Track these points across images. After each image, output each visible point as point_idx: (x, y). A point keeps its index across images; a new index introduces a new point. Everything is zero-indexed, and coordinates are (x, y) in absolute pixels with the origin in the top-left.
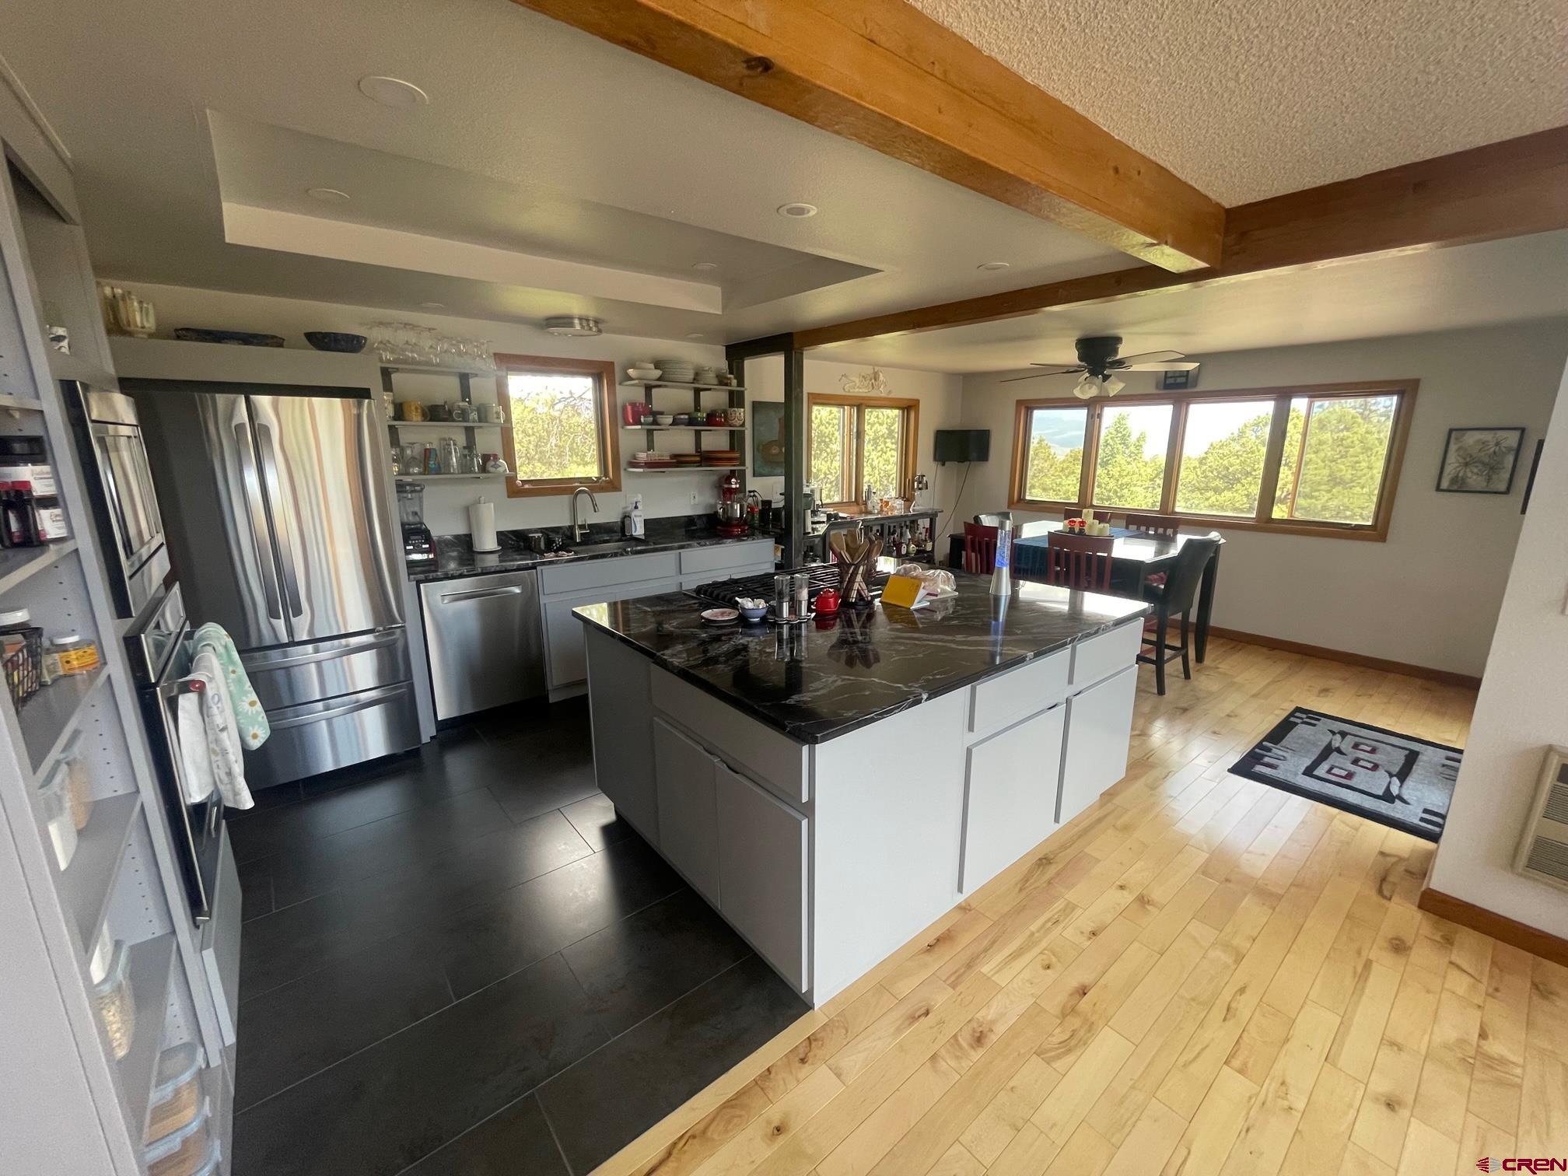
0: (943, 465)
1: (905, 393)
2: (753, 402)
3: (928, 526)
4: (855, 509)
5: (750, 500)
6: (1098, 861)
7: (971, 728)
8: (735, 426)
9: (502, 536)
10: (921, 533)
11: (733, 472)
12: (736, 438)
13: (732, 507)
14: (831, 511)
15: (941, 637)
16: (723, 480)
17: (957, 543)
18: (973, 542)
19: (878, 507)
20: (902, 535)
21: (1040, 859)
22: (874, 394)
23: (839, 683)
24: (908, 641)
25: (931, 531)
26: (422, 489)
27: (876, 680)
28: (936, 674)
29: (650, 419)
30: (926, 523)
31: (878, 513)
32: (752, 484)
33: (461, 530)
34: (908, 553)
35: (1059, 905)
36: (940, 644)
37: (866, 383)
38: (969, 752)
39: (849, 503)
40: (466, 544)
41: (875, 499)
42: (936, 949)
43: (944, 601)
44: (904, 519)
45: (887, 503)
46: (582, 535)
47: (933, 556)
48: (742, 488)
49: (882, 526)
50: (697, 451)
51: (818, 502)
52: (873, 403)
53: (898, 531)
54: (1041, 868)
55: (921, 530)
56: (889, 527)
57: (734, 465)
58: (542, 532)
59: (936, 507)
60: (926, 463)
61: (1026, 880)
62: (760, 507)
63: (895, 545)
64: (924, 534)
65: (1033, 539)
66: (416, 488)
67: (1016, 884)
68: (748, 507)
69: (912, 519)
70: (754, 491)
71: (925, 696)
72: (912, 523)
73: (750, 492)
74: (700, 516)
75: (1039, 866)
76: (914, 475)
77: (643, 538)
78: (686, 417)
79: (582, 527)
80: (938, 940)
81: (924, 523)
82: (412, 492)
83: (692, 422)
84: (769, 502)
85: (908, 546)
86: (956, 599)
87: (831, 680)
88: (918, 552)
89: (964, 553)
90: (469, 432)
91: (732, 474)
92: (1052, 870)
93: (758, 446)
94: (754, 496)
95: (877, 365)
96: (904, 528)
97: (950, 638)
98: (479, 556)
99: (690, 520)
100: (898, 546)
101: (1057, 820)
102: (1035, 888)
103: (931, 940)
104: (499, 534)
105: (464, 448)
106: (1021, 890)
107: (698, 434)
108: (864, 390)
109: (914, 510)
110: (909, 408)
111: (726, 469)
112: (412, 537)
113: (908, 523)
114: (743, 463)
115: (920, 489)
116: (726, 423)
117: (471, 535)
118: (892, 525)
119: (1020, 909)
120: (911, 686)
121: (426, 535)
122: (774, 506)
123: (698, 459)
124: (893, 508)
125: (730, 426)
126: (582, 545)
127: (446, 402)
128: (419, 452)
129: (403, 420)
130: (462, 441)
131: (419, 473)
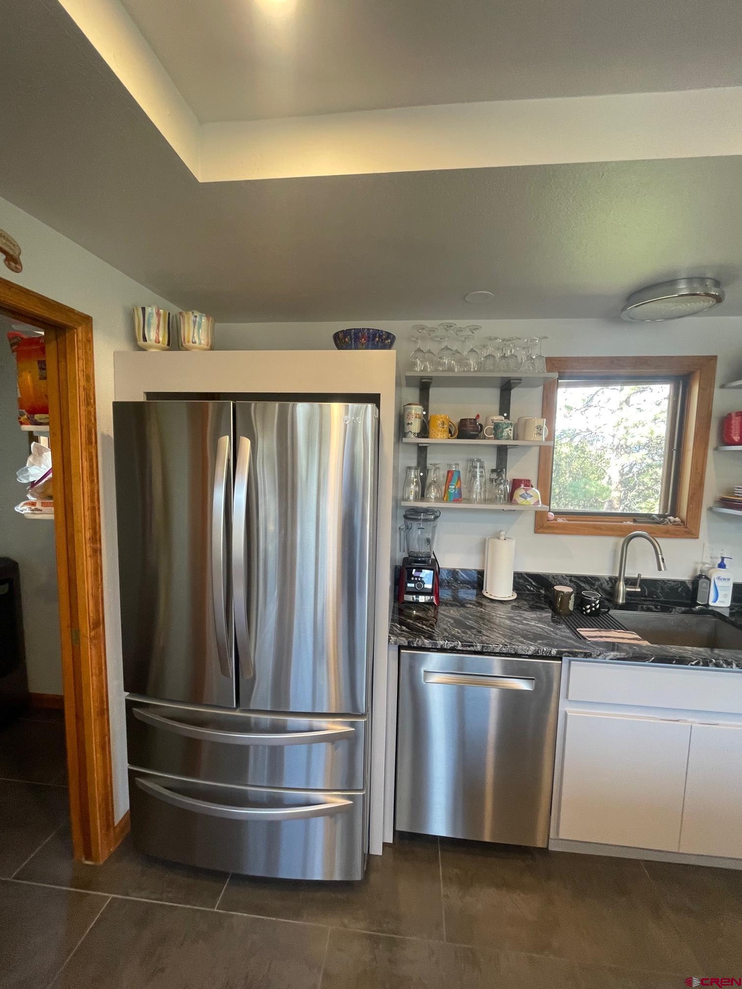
9: (521, 581)
26: (436, 517)
33: (472, 563)
46: (628, 594)
58: (572, 583)
66: (430, 515)
79: (630, 582)
82: (424, 520)
90: (502, 452)
105: (493, 471)
117: (481, 573)
126: (622, 607)
127: (478, 416)
128: (443, 472)
129: (427, 437)
130: (491, 463)
131: (437, 499)
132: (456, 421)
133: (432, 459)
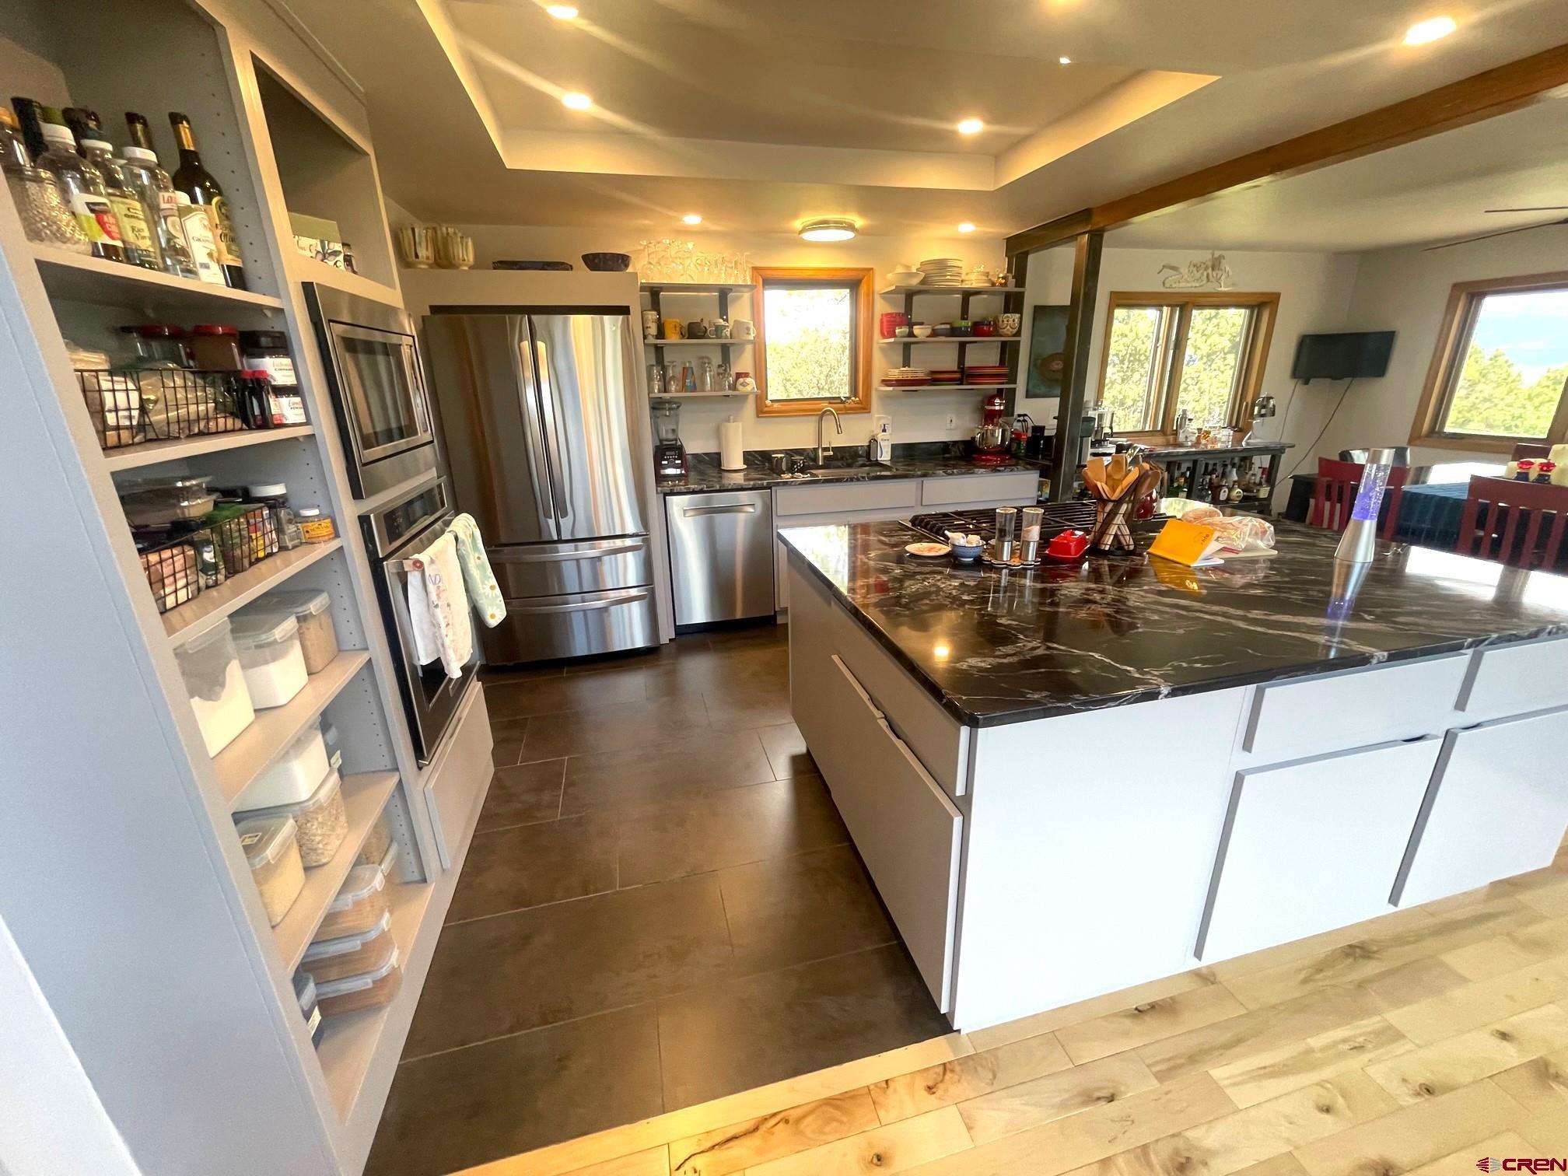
0: (1307, 382)
1: (1257, 284)
2: (1035, 307)
3: (1266, 465)
4: (1160, 439)
5: (1017, 426)
6: (1463, 980)
7: (1247, 745)
8: (1008, 336)
9: (749, 457)
10: (1253, 475)
11: (1000, 391)
12: (1009, 352)
13: (993, 432)
14: (1123, 441)
15: (1225, 609)
16: (986, 402)
17: (1303, 487)
18: (1329, 487)
19: (1194, 439)
20: (1224, 475)
21: (1350, 946)
22: (1208, 288)
23: (1040, 652)
24: (1168, 609)
25: (1270, 474)
26: (678, 407)
27: (1097, 656)
28: (1197, 662)
29: (905, 329)
30: (1265, 461)
31: (1192, 446)
32: (1022, 406)
33: (711, 448)
34: (1228, 499)
35: (1372, 1023)
36: (1220, 619)
37: (1198, 275)
38: (1239, 779)
39: (1153, 433)
40: (715, 460)
41: (1193, 427)
42: (1147, 1018)
43: (1254, 561)
44: (1229, 455)
45: (1208, 433)
46: (825, 458)
47: (1270, 504)
48: (1009, 410)
49: (1195, 462)
50: (959, 368)
51: (1107, 430)
52: (1203, 301)
53: (1220, 470)
54: (1350, 960)
55: (1256, 469)
56: (1207, 465)
57: (1003, 383)
58: (787, 454)
59: (1285, 440)
60: (1277, 379)
61: (1319, 968)
62: (1029, 434)
63: (1210, 488)
64: (1259, 475)
65: (1442, 487)
66: (674, 405)
67: (1300, 971)
68: (1012, 433)
69: (1244, 454)
70: (1026, 415)
71: (1165, 690)
72: (1244, 459)
73: (1019, 416)
74: (955, 443)
75: (1347, 955)
76: (1256, 395)
77: (888, 463)
78: (948, 326)
79: (826, 449)
80: (1153, 1007)
81: (1262, 461)
82: (670, 409)
83: (954, 332)
84: (1042, 429)
85: (1230, 490)
86: (1273, 562)
87: (1030, 645)
88: (1245, 498)
89: (1312, 502)
90: (725, 349)
91: (1000, 393)
92: (1370, 968)
93: (1035, 360)
94: (1025, 421)
95: (1219, 248)
96: (1229, 467)
97: (1240, 612)
98: (726, 474)
99: (945, 447)
100: (1215, 489)
101: (1394, 898)
102: (1334, 986)
103: (1142, 1001)
104: (745, 453)
105: (719, 366)
106: (1305, 981)
107: (962, 346)
108: (1194, 284)
109: (1247, 444)
110: (1261, 305)
111: (992, 387)
112: (667, 453)
113: (1236, 460)
114: (1013, 379)
115: (1262, 416)
116: (996, 333)
117: (719, 454)
118: (1211, 462)
119: (1298, 1007)
120: (1148, 673)
121: (679, 450)
122: (1047, 433)
123: (957, 376)
124: (1215, 440)
125: (1001, 336)
126: (821, 467)
127: (702, 320)
128: (679, 370)
129: (663, 338)
130: (717, 359)
131: (676, 391)
132: (685, 324)
133: (668, 358)
